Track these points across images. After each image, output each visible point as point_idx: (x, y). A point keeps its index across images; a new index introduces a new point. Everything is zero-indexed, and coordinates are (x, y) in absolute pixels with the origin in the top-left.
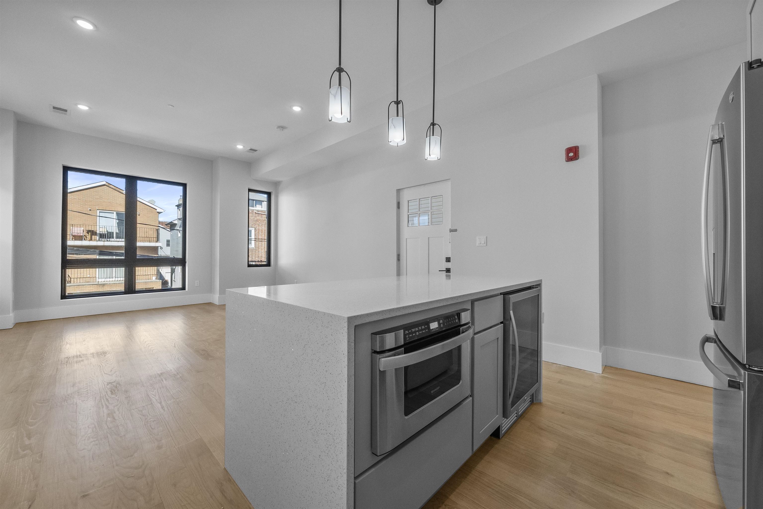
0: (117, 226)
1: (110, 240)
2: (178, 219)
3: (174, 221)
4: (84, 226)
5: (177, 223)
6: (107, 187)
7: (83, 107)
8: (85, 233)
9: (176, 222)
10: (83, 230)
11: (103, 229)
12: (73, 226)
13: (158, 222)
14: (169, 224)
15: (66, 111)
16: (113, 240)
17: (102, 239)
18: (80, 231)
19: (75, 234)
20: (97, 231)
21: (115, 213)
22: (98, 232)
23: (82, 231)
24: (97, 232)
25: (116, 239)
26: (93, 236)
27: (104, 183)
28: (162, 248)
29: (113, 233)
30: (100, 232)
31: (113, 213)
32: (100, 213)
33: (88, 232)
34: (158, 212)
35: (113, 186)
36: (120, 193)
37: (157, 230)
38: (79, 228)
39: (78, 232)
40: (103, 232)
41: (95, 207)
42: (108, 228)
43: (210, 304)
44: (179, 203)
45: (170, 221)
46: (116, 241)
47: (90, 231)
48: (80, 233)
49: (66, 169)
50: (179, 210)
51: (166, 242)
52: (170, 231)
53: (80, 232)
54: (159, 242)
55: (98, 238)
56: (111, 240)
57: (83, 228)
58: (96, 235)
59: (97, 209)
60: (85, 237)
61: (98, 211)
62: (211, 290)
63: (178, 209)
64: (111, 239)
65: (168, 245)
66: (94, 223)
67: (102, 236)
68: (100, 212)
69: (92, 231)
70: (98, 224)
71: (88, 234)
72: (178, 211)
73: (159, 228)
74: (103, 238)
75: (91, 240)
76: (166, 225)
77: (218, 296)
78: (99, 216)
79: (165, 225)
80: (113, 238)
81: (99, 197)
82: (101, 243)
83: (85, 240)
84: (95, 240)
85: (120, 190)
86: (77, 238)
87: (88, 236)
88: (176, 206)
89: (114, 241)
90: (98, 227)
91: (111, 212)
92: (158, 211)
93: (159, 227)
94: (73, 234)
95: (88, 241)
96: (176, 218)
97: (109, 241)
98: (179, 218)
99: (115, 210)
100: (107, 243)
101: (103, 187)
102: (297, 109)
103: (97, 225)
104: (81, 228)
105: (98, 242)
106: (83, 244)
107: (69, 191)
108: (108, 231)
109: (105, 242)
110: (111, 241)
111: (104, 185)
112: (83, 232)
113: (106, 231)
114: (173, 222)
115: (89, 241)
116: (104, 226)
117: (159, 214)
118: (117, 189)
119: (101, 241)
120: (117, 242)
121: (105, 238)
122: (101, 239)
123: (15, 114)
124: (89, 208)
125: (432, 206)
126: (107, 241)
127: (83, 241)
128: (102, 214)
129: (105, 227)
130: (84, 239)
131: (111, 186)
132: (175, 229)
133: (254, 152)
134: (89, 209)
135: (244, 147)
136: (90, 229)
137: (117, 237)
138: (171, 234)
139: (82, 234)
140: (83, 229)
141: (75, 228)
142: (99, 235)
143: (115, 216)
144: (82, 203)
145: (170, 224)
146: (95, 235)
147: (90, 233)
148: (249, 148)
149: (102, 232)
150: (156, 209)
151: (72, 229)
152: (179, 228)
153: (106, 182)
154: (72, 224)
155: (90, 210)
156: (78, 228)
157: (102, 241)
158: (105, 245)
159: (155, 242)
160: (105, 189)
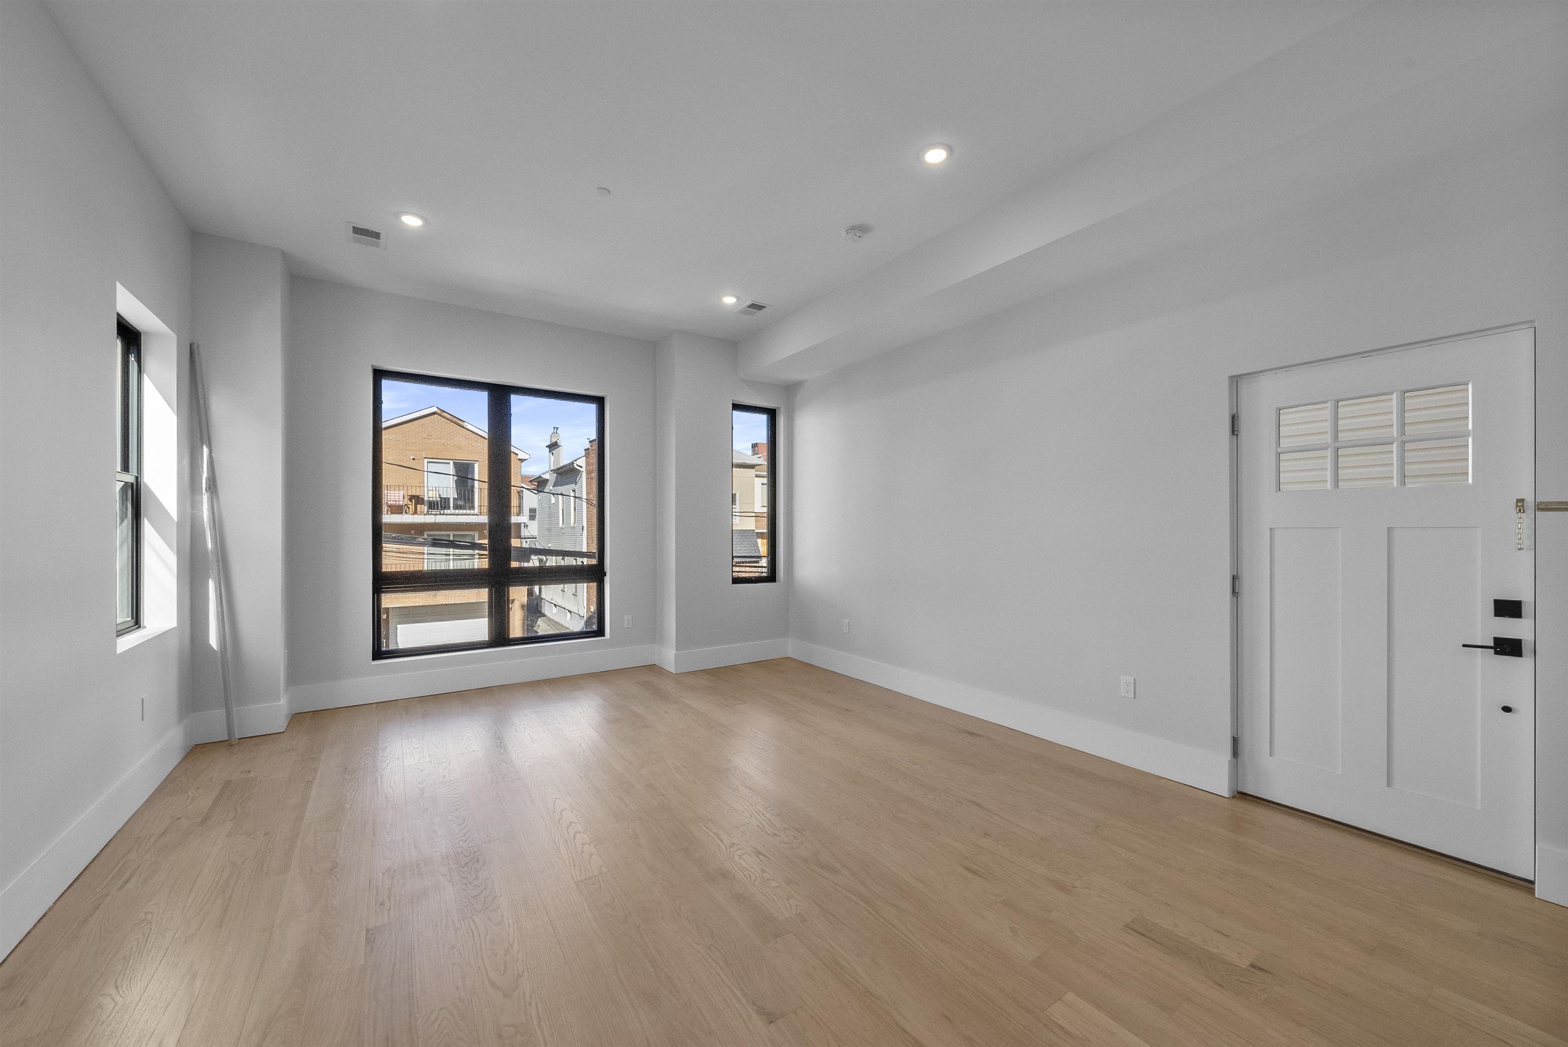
0: (455, 486)
1: (444, 512)
2: (551, 471)
3: (543, 474)
4: (405, 488)
5: (549, 478)
6: (439, 417)
7: (412, 221)
8: (406, 501)
9: (546, 476)
10: (402, 495)
11: (434, 492)
12: (389, 488)
13: (520, 477)
14: (535, 480)
15: (377, 235)
16: (449, 512)
17: (431, 512)
18: (398, 497)
19: (392, 502)
20: (424, 496)
21: (451, 462)
22: (426, 498)
23: (402, 497)
24: (424, 498)
25: (453, 509)
26: (418, 506)
27: (434, 409)
28: (527, 526)
29: (449, 499)
30: (429, 498)
31: (449, 463)
32: (429, 464)
33: (412, 498)
34: (520, 460)
35: (448, 413)
36: (460, 426)
37: (518, 492)
38: (398, 492)
39: (396, 500)
40: (434, 499)
41: (421, 453)
42: (441, 490)
43: (653, 668)
44: (551, 441)
45: (538, 475)
46: (454, 515)
47: (414, 496)
48: (399, 501)
49: (379, 375)
50: (552, 454)
51: (528, 513)
52: (538, 493)
53: (399, 499)
54: (522, 514)
55: (425, 508)
56: (446, 513)
57: (402, 492)
58: (423, 504)
59: (424, 457)
60: (406, 507)
61: (426, 460)
62: (654, 634)
63: (550, 452)
64: (446, 511)
65: (532, 517)
66: (419, 483)
67: (432, 505)
68: (428, 462)
69: (418, 496)
70: (426, 485)
71: (412, 502)
72: (550, 456)
73: (522, 489)
74: (434, 509)
75: (415, 512)
76: (531, 481)
77: (675, 654)
78: (428, 472)
79: (529, 482)
80: (449, 508)
81: (426, 436)
82: (430, 519)
83: (406, 512)
84: (422, 513)
85: (459, 421)
86: (395, 509)
87: (410, 506)
88: (547, 447)
89: (450, 514)
90: (426, 488)
91: (443, 460)
92: (520, 457)
93: (522, 487)
94: (389, 503)
95: (411, 514)
96: (547, 469)
97: (443, 514)
98: (552, 468)
99: (452, 458)
100: (441, 519)
101: (433, 417)
102: (936, 156)
103: (424, 487)
104: (400, 492)
105: (426, 516)
106: (403, 521)
107: (384, 425)
108: (442, 496)
109: (437, 516)
110: (447, 515)
111: (434, 413)
112: (404, 498)
113: (438, 496)
114: (542, 476)
115: (413, 514)
116: (436, 487)
117: (521, 462)
118: (455, 420)
119: (430, 514)
120: (456, 516)
121: (438, 509)
122: (430, 510)
123: (286, 257)
124: (412, 455)
125: (1405, 424)
126: (440, 514)
127: (403, 516)
128: (433, 468)
129: (437, 489)
130: (406, 510)
131: (445, 414)
132: (545, 491)
133: (755, 313)
134: (412, 458)
135: (738, 298)
136: (414, 494)
137: (457, 507)
138: (540, 498)
139: (402, 502)
140: (404, 494)
141: (391, 492)
142: (426, 503)
143: (451, 469)
144: (401, 448)
145: (539, 480)
146: (421, 504)
147: (413, 500)
148: (749, 303)
149: (432, 499)
150: (517, 455)
151: (386, 494)
152: (553, 487)
153: (438, 408)
154: (387, 486)
155: (414, 459)
156: (396, 492)
157: (433, 514)
158: (437, 521)
159: (515, 516)
160: (436, 419)
